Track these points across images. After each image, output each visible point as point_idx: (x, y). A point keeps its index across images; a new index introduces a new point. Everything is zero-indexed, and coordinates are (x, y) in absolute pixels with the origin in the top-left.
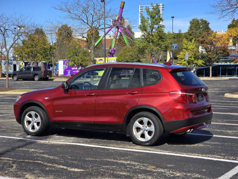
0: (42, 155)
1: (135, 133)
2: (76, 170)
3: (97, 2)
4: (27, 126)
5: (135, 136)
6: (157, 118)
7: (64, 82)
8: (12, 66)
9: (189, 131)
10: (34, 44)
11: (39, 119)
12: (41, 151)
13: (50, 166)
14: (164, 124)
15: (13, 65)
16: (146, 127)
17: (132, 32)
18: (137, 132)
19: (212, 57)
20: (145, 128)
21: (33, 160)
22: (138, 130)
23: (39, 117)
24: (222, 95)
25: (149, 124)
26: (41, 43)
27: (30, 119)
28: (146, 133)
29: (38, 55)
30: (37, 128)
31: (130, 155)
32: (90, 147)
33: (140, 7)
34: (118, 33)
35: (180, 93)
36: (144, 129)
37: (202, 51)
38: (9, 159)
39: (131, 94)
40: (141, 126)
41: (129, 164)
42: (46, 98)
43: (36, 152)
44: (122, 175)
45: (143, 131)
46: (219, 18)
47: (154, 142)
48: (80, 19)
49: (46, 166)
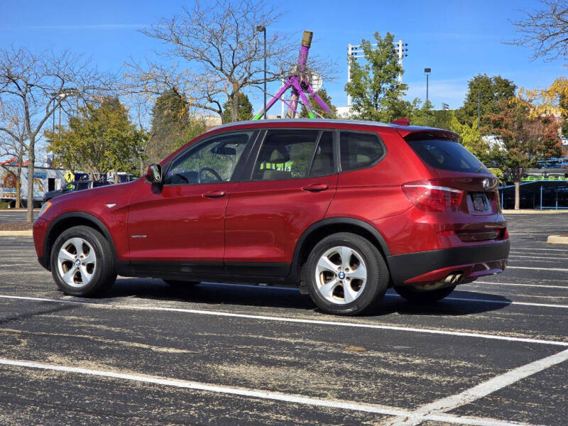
0: (93, 326)
1: (319, 286)
2: (172, 350)
3: (243, 19)
4: (65, 273)
5: (319, 292)
6: (373, 247)
7: (152, 165)
8: (45, 183)
9: (449, 278)
10: (97, 127)
11: (92, 257)
12: (93, 320)
13: (108, 344)
14: (389, 261)
15: (47, 181)
16: (347, 269)
17: (330, 106)
18: (325, 283)
19: (520, 161)
20: (344, 272)
21: (70, 334)
22: (328, 278)
23: (92, 252)
24: (543, 241)
25: (354, 262)
26: (115, 126)
27: (72, 257)
28: (347, 285)
29: (107, 153)
30: (87, 277)
31: (304, 329)
32: (210, 315)
33: (350, 49)
34: (296, 105)
35: (430, 187)
36: (342, 274)
37: (497, 146)
38: (15, 331)
39: (312, 190)
40: (334, 268)
41: (301, 344)
42: (110, 206)
43: (81, 321)
44: (280, 361)
45: (339, 279)
46: (536, 56)
47: (365, 306)
48: (202, 58)
49: (102, 343)
